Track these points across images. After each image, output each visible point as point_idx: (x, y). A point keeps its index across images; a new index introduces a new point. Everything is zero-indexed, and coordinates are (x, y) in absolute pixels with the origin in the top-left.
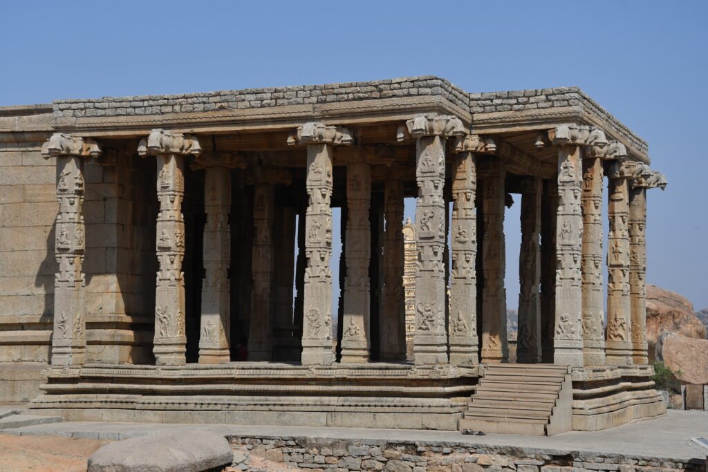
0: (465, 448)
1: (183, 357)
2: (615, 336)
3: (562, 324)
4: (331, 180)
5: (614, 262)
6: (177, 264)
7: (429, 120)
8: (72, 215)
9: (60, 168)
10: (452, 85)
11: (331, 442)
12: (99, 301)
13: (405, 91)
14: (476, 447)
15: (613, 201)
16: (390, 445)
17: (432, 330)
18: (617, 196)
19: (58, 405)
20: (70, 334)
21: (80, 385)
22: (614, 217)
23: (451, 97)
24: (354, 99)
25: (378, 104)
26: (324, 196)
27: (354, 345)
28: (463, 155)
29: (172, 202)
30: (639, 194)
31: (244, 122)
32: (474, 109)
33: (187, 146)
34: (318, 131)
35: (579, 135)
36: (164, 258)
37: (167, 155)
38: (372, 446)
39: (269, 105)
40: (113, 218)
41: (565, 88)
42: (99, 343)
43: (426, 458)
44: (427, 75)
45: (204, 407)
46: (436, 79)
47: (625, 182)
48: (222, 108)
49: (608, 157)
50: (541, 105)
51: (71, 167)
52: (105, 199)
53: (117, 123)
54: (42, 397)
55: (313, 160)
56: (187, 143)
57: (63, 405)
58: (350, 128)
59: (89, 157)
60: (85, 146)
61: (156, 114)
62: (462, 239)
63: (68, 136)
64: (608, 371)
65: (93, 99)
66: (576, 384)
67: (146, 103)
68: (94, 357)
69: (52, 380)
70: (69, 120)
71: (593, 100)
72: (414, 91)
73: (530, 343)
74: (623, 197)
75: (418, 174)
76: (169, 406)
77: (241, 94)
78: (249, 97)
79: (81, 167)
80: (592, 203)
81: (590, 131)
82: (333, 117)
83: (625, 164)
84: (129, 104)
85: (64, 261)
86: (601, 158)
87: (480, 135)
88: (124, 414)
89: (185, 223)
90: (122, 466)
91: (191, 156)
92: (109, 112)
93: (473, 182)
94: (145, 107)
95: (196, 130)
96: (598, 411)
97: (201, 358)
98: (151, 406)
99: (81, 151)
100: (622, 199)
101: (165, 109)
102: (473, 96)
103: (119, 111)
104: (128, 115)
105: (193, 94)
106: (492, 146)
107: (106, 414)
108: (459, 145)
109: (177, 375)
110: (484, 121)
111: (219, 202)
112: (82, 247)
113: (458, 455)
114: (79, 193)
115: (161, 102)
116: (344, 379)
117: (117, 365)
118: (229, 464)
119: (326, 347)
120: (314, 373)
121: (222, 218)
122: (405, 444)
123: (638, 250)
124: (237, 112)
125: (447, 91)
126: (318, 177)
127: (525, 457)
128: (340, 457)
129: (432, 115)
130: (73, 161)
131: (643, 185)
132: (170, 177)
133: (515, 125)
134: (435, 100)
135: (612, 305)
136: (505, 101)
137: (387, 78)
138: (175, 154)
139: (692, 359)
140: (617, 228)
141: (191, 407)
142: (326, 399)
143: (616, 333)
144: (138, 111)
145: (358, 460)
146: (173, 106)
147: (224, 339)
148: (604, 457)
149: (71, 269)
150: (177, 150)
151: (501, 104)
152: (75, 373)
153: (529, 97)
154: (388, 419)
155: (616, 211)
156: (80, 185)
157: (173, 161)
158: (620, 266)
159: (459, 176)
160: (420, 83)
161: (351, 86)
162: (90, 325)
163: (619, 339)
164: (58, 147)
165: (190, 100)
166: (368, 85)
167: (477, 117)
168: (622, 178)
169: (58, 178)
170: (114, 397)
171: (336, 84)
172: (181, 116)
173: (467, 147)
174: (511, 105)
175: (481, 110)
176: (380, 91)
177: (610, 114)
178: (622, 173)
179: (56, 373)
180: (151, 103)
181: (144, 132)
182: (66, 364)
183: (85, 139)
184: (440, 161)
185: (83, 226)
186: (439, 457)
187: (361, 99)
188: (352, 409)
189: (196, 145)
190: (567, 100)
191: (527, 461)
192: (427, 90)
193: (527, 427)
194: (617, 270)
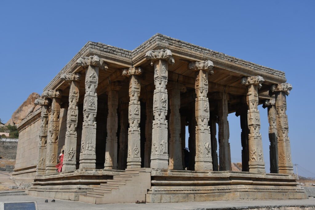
2: (252, 159)
5: (250, 124)
6: (53, 137)
7: (84, 59)
18: (249, 93)
20: (38, 165)
22: (249, 103)
23: (106, 50)
29: (53, 115)
31: (62, 80)
32: (132, 56)
33: (57, 94)
34: (67, 76)
35: (159, 54)
41: (155, 35)
47: (252, 86)
49: (205, 68)
54: (32, 186)
62: (130, 113)
73: (223, 165)
74: (251, 93)
86: (202, 70)
87: (135, 67)
95: (57, 87)
99: (45, 103)
100: (251, 94)
106: (140, 71)
108: (124, 72)
110: (135, 61)
114: (46, 117)
126: (70, 95)
129: (86, 57)
130: (44, 107)
131: (280, 90)
132: (53, 106)
134: (89, 50)
135: (251, 144)
136: (140, 49)
138: (54, 97)
140: (250, 108)
143: (252, 157)
149: (41, 142)
151: (139, 51)
153: (145, 44)
155: (249, 100)
157: (54, 100)
158: (253, 125)
159: (130, 86)
161: (76, 55)
163: (254, 160)
167: (133, 59)
173: (130, 73)
175: (134, 56)
178: (249, 82)
183: (46, 99)
194: (251, 127)
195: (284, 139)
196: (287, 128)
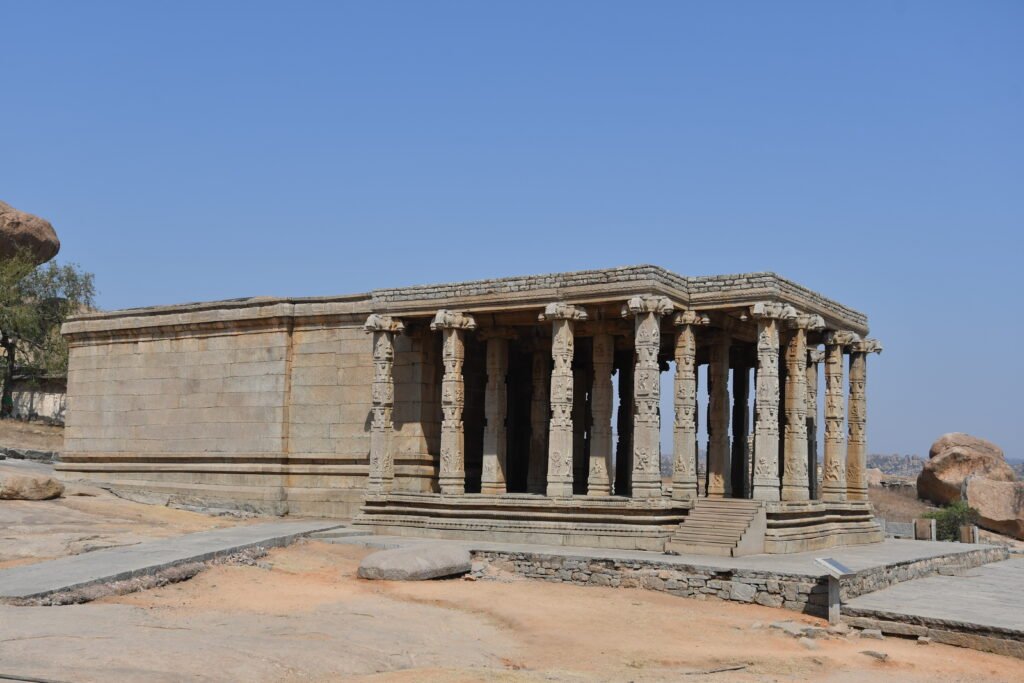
0: (651, 565)
1: (462, 488)
2: (831, 477)
3: (759, 465)
4: (572, 348)
5: (830, 415)
6: (458, 414)
7: (645, 300)
8: (383, 377)
9: (376, 340)
10: (668, 271)
11: (549, 557)
12: (408, 443)
13: (627, 277)
14: (659, 564)
15: (829, 363)
16: (594, 561)
17: (647, 470)
18: (832, 360)
19: (371, 522)
20: (381, 469)
21: (387, 508)
22: (829, 377)
23: (666, 281)
24: (588, 284)
25: (606, 287)
26: (565, 361)
27: (598, 481)
28: (682, 327)
29: (454, 366)
30: (858, 357)
31: (506, 303)
32: (691, 290)
33: (465, 322)
34: (559, 310)
35: (774, 310)
36: (447, 411)
37: (450, 330)
38: (580, 562)
39: (524, 290)
40: (419, 378)
41: (763, 273)
42: (407, 476)
43: (621, 572)
44: (643, 264)
45: (473, 528)
46: (651, 267)
47: (839, 347)
48: (490, 292)
49: (809, 328)
50: (743, 286)
51: (384, 340)
52: (413, 364)
53: (415, 304)
54: (362, 516)
55: (557, 333)
56: (465, 320)
57: (375, 522)
58: (585, 307)
59: (397, 333)
60: (394, 324)
61: (443, 298)
62: (682, 395)
63: (380, 316)
64: (810, 506)
65: (399, 288)
66: (769, 516)
67: (436, 290)
68: (404, 487)
69: (369, 503)
70: (383, 305)
71: (792, 281)
72: (633, 277)
74: (836, 361)
75: (637, 343)
76: (449, 527)
77: (504, 281)
78: (510, 283)
79: (391, 340)
80: (796, 366)
81: (783, 307)
82: (572, 298)
83: (837, 334)
84: (424, 291)
85: (378, 413)
86: (804, 330)
87: (696, 311)
88: (416, 531)
89: (465, 382)
90: (378, 569)
91: (468, 330)
92: (410, 297)
93: (692, 350)
94: (435, 293)
95: (472, 310)
96: (791, 538)
97: (483, 489)
98: (436, 526)
99: (391, 327)
101: (449, 294)
102: (690, 280)
103: (418, 296)
104: (423, 299)
105: (470, 282)
106: (706, 320)
107: (403, 531)
108: (678, 319)
109: (455, 502)
110: (698, 300)
111: (497, 366)
112: (391, 401)
113: (645, 571)
114: (389, 360)
115: (447, 289)
116: (578, 508)
117: (419, 494)
118: (469, 572)
119: (566, 483)
120: (555, 503)
121: (499, 378)
122: (606, 560)
123: (859, 405)
124: (501, 296)
125: (662, 276)
126: (560, 346)
127: (696, 573)
128: (556, 570)
129: (646, 296)
130: (385, 335)
131: (862, 350)
132: (453, 347)
133: (723, 303)
134: (649, 283)
135: (828, 451)
136: (715, 283)
137: (612, 267)
138: (456, 329)
139: (994, 498)
140: (832, 386)
141: (464, 527)
142: (563, 524)
143: (831, 474)
144: (431, 296)
145: (570, 572)
146: (455, 291)
147: (501, 474)
148: (756, 573)
149: (383, 418)
150: (458, 326)
151: (713, 286)
152: (383, 498)
153: (734, 280)
154: (608, 541)
155: (831, 372)
156: (390, 354)
157: (455, 334)
158: (835, 418)
159: (680, 344)
160: (638, 271)
161: (586, 273)
162: (397, 462)
163: (833, 479)
164: (373, 325)
165: (467, 287)
166: (598, 272)
167: (693, 296)
168: (835, 345)
169: (374, 348)
170: (410, 518)
171: (574, 272)
172: (461, 299)
173: (685, 321)
174: (720, 286)
175: (696, 290)
176: (608, 277)
177: (814, 292)
178: (835, 341)
179: (371, 498)
180: (440, 289)
181: (433, 312)
182: (378, 491)
183: (394, 318)
184: (654, 331)
185: (392, 385)
186: (631, 571)
187: (593, 283)
188: (583, 532)
189: (472, 322)
190: (764, 283)
191: (696, 576)
192: (643, 276)
193: (717, 549)
194: (832, 421)
195: (861, 440)
196: (864, 421)
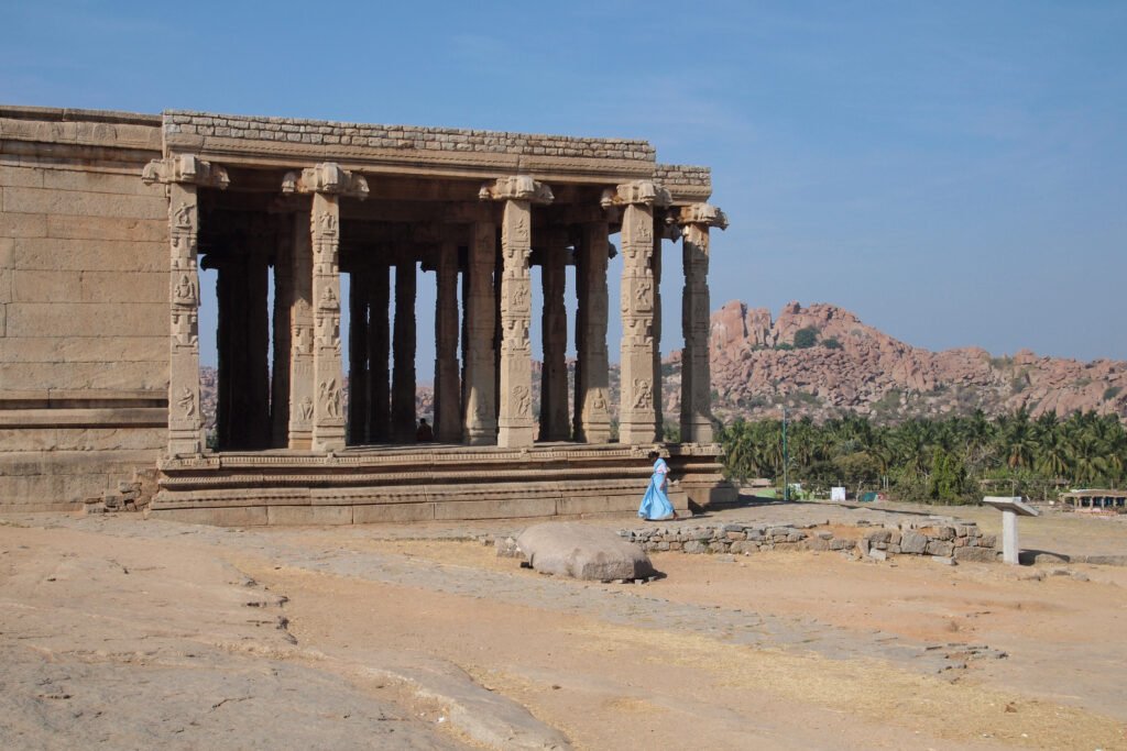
13: (621, 153)
20: (197, 415)
21: (221, 479)
24: (564, 155)
31: (432, 166)
33: (353, 186)
37: (331, 195)
39: (466, 150)
44: (637, 140)
48: (406, 146)
50: (678, 181)
53: (264, 148)
56: (353, 183)
60: (213, 174)
61: (317, 143)
65: (223, 115)
67: (302, 129)
69: (172, 473)
70: (193, 138)
72: (629, 154)
77: (429, 132)
78: (439, 137)
82: (539, 171)
84: (278, 127)
85: (183, 320)
88: (294, 512)
92: (247, 134)
94: (302, 134)
98: (332, 501)
99: (207, 179)
101: (328, 139)
103: (265, 135)
104: (277, 140)
105: (368, 125)
115: (323, 129)
120: (529, 456)
124: (424, 153)
126: (522, 237)
130: (195, 190)
134: (651, 166)
138: (339, 195)
141: (386, 499)
144: (290, 136)
146: (341, 136)
152: (214, 463)
154: (619, 502)
157: (337, 204)
161: (561, 140)
165: (363, 132)
166: (580, 141)
170: (273, 492)
171: (543, 135)
172: (351, 149)
176: (593, 149)
180: (309, 129)
183: (212, 164)
187: (573, 155)
189: (365, 187)
192: (643, 155)
